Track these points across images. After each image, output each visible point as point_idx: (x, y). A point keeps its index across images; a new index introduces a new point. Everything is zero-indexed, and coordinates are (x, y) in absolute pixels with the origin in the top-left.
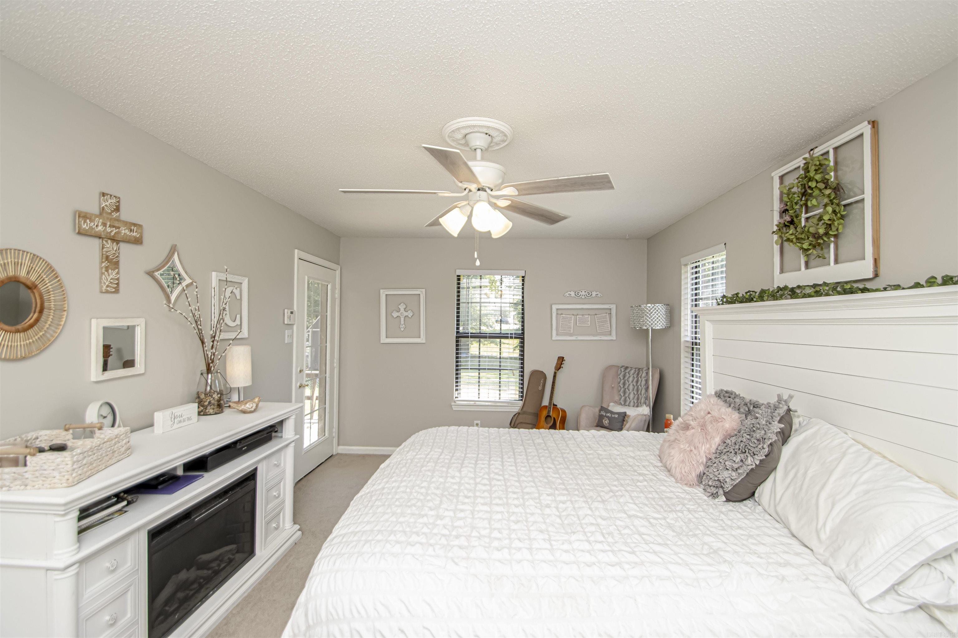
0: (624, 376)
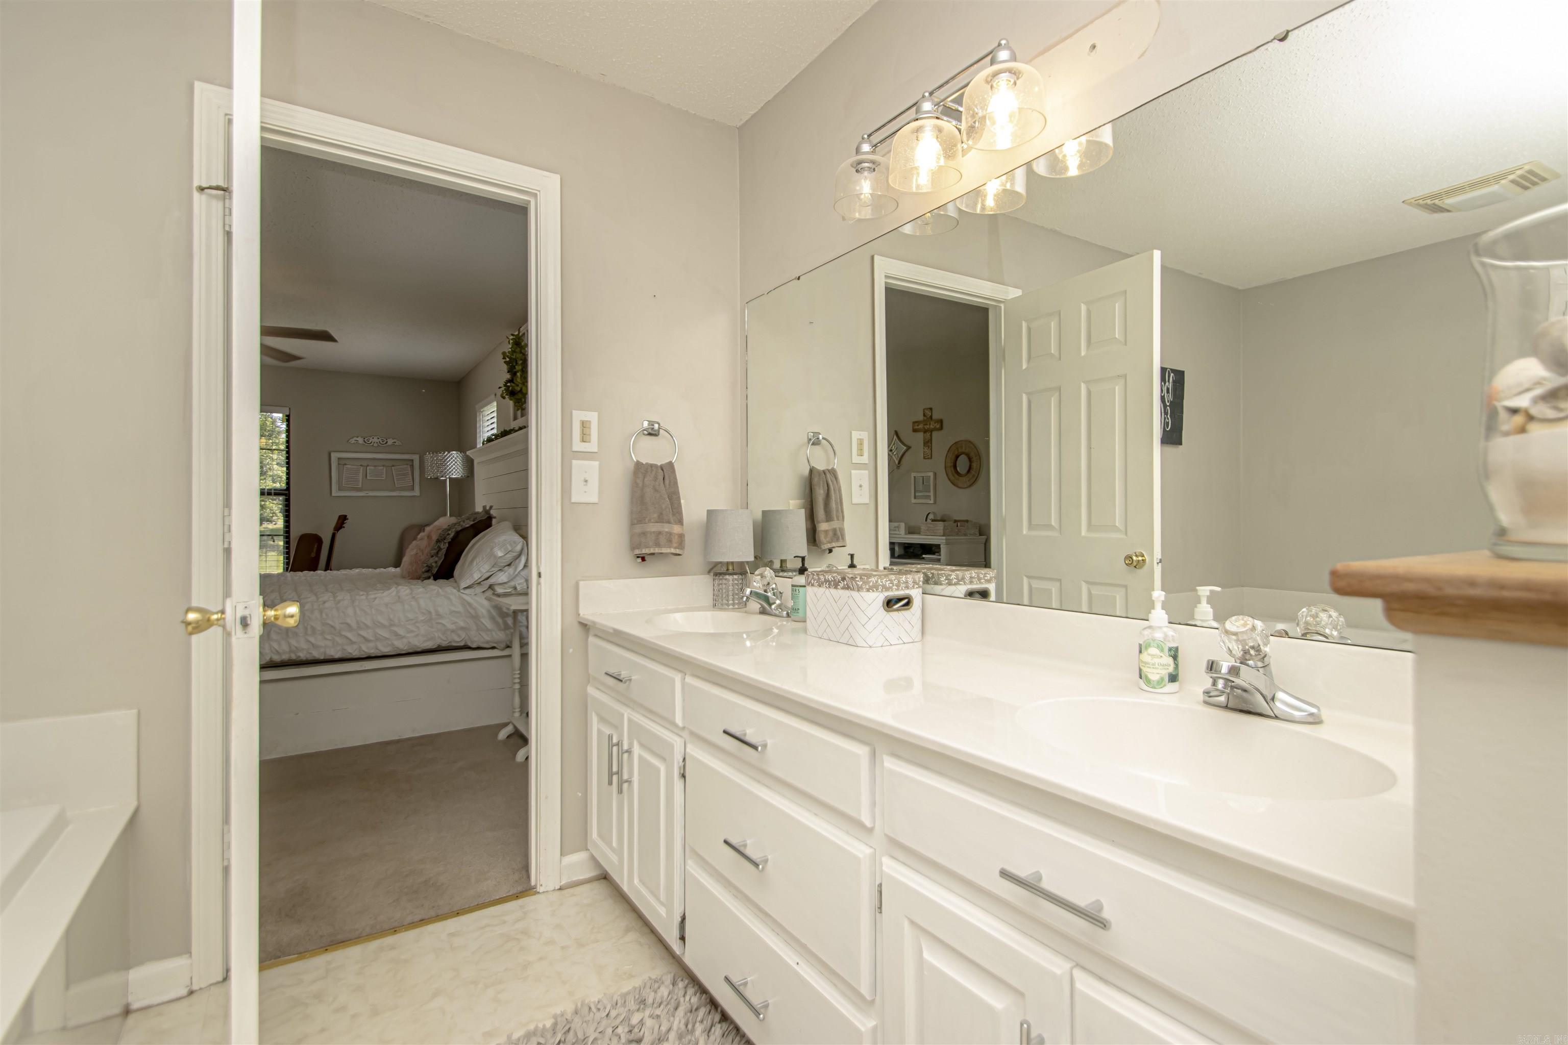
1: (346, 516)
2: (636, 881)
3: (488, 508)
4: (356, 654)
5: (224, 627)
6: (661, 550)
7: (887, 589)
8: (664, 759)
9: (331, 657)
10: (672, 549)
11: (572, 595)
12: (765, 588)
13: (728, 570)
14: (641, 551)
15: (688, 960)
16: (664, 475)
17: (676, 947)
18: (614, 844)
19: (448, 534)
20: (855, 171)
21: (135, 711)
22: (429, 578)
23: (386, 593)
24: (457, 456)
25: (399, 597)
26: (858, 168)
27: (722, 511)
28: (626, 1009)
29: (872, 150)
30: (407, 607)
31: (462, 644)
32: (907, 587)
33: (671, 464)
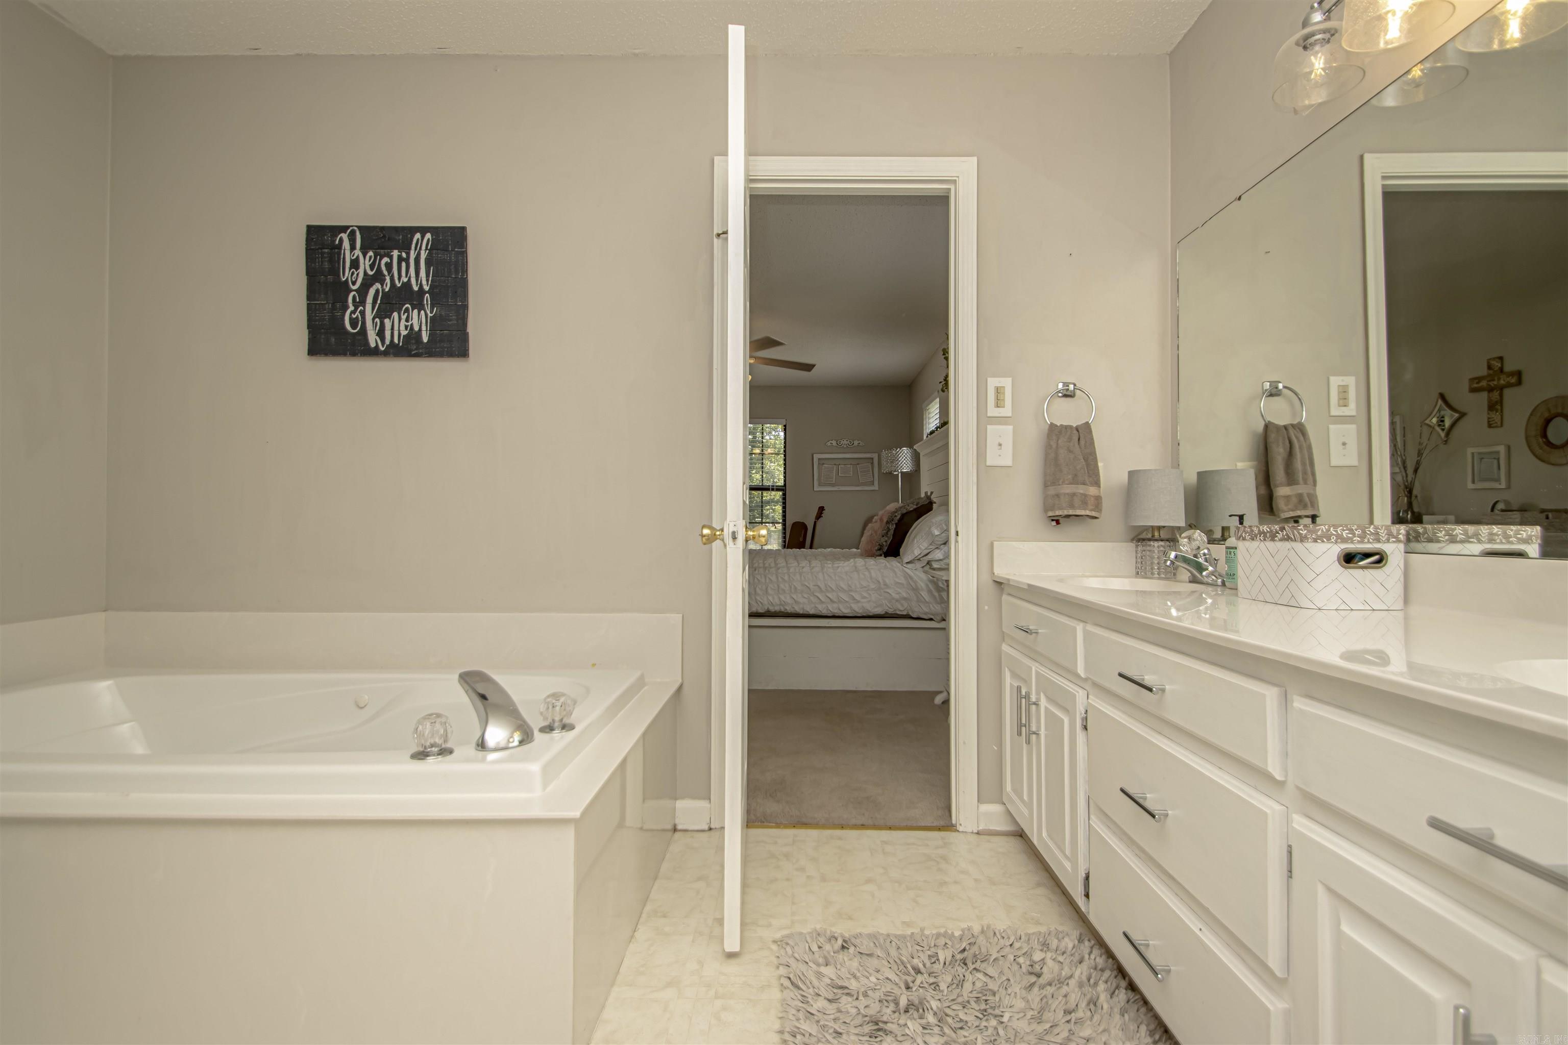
1: (823, 507)
2: (1044, 834)
3: (929, 494)
4: (825, 612)
5: (723, 540)
6: (1075, 512)
7: (1345, 540)
8: (1065, 710)
9: (807, 613)
10: (1088, 511)
11: (987, 554)
12: (1194, 552)
13: (1153, 536)
14: (1055, 512)
15: (1092, 918)
16: (1079, 436)
17: (1080, 901)
18: (1025, 798)
19: (896, 516)
20: (1302, 50)
21: (681, 615)
22: (881, 555)
23: (847, 563)
24: (907, 452)
25: (856, 567)
26: (1306, 45)
27: (1145, 471)
28: (1029, 946)
29: (1324, 17)
30: (862, 576)
31: (905, 613)
32: (1378, 541)
33: (1087, 426)
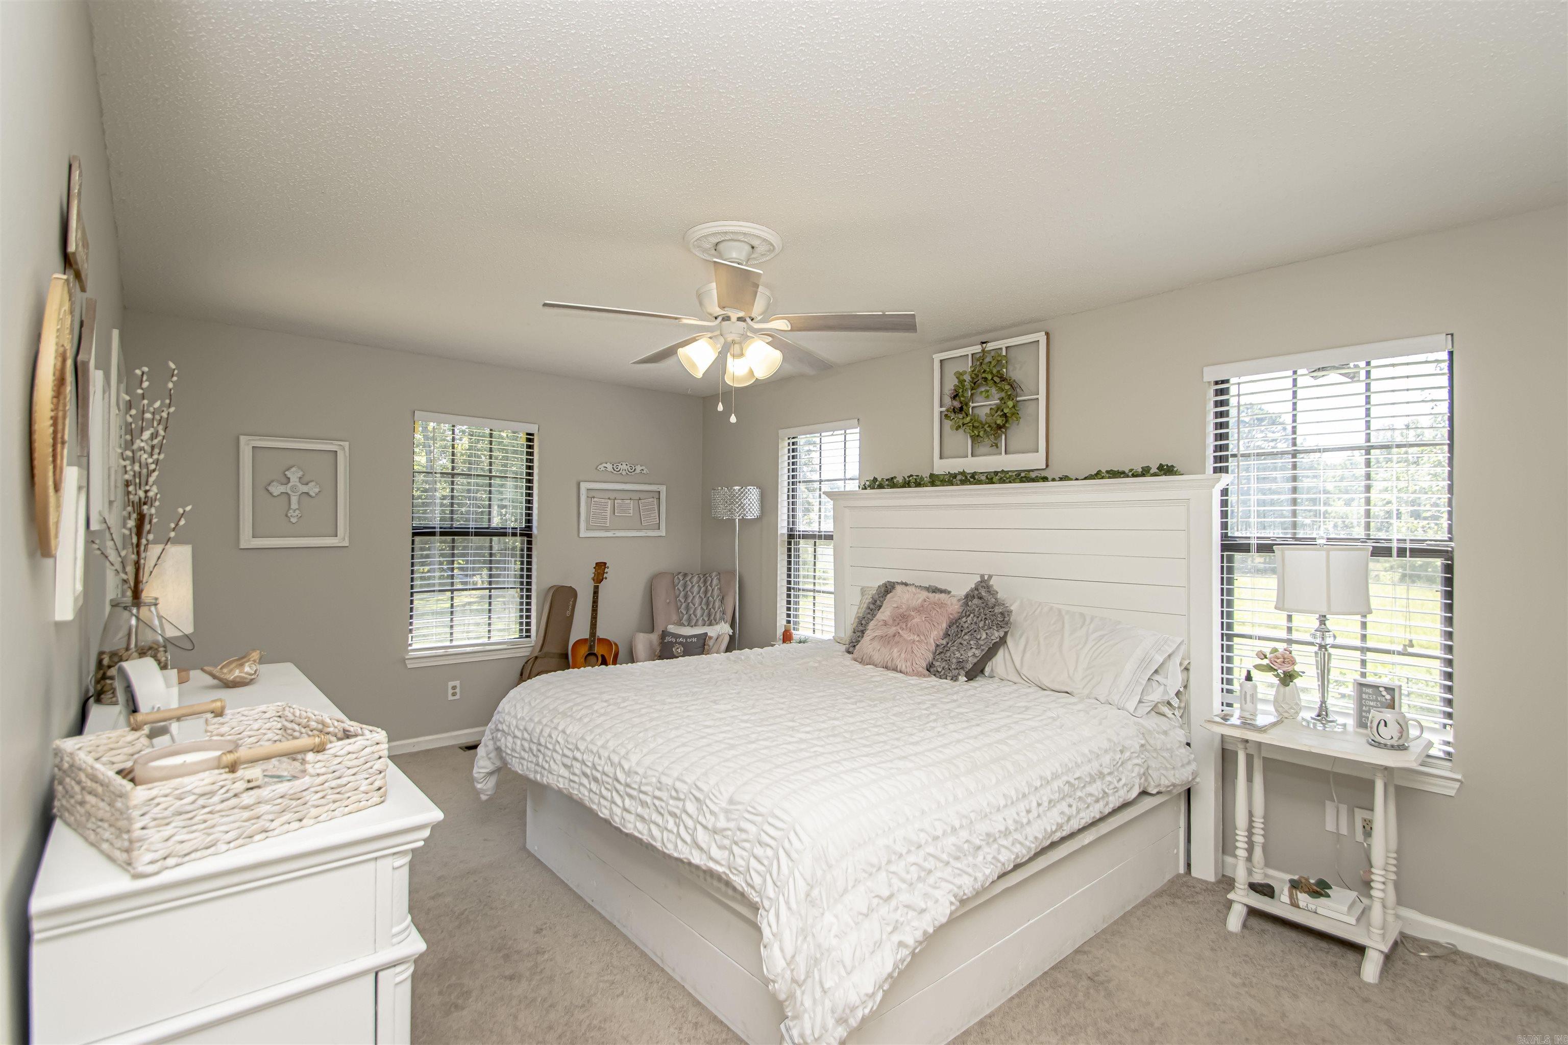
0: (685, 586)
1: (605, 564)
